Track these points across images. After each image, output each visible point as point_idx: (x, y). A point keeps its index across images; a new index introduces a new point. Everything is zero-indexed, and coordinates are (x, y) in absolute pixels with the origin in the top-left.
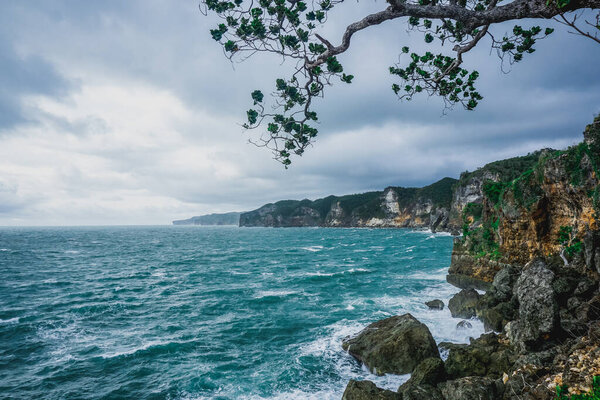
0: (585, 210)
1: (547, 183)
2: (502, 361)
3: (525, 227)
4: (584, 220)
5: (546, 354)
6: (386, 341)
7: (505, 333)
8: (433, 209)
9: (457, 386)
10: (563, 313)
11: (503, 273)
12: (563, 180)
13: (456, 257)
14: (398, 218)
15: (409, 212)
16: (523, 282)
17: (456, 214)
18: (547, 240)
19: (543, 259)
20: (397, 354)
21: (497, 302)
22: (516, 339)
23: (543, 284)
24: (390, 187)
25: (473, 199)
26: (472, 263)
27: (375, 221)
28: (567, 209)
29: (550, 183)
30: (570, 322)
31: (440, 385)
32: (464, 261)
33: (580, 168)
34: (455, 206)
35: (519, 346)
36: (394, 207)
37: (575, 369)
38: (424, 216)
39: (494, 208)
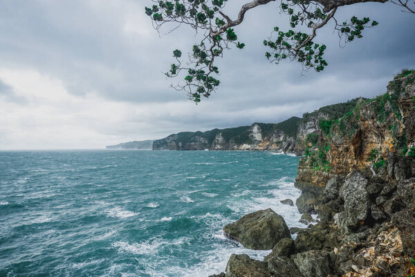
0: (387, 138)
1: (362, 120)
2: (333, 239)
3: (347, 150)
4: (386, 145)
5: (363, 234)
6: (254, 227)
7: (334, 221)
8: (285, 138)
9: (304, 256)
10: (373, 207)
11: (332, 181)
12: (373, 118)
13: (301, 170)
14: (261, 144)
15: (268, 140)
16: (347, 187)
17: (300, 141)
18: (361, 159)
19: (359, 171)
20: (263, 236)
21: (328, 200)
22: (342, 225)
23: (360, 188)
24: (255, 123)
25: (311, 131)
26: (312, 174)
27: (245, 146)
28: (375, 138)
29: (364, 121)
30: (377, 213)
31: (292, 256)
32: (306, 173)
33: (384, 110)
34: (299, 136)
35: (344, 229)
36: (258, 137)
37: (383, 244)
38: (278, 143)
39: (326, 137)
